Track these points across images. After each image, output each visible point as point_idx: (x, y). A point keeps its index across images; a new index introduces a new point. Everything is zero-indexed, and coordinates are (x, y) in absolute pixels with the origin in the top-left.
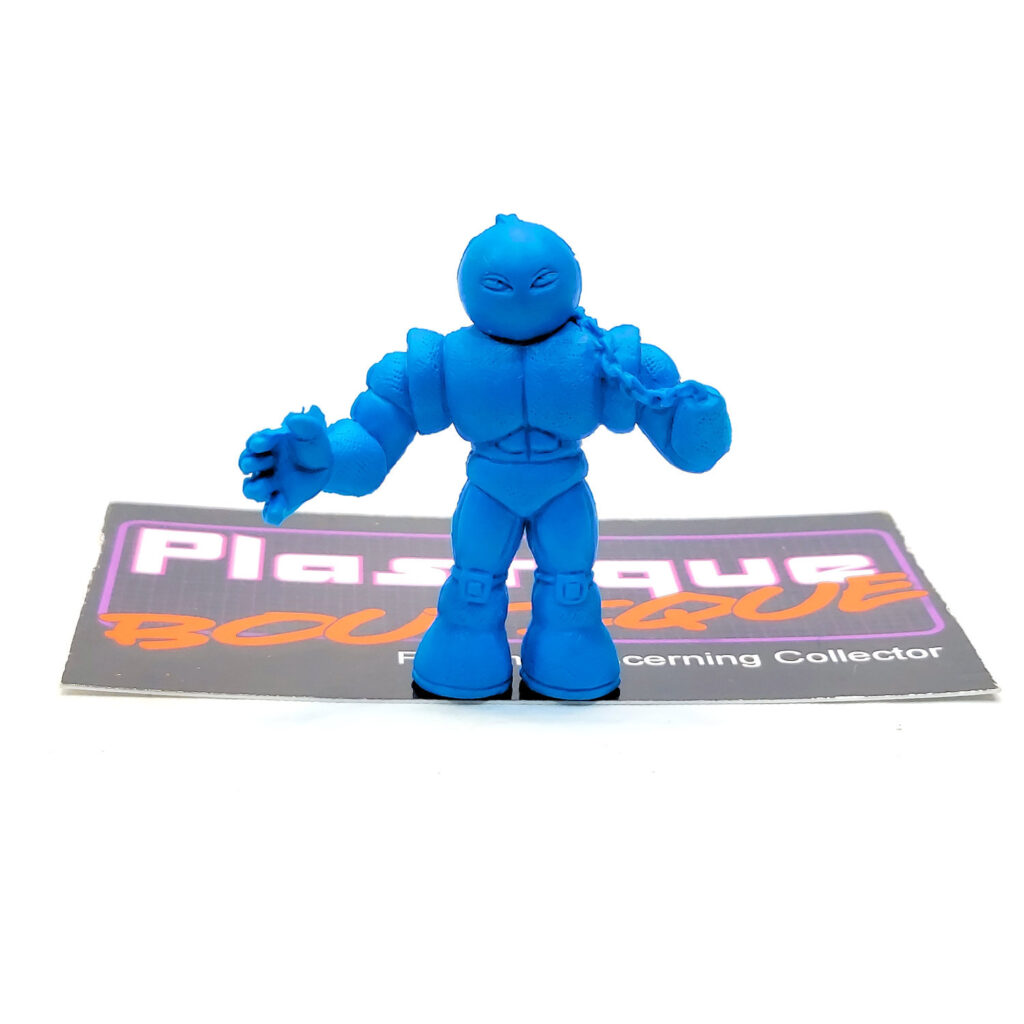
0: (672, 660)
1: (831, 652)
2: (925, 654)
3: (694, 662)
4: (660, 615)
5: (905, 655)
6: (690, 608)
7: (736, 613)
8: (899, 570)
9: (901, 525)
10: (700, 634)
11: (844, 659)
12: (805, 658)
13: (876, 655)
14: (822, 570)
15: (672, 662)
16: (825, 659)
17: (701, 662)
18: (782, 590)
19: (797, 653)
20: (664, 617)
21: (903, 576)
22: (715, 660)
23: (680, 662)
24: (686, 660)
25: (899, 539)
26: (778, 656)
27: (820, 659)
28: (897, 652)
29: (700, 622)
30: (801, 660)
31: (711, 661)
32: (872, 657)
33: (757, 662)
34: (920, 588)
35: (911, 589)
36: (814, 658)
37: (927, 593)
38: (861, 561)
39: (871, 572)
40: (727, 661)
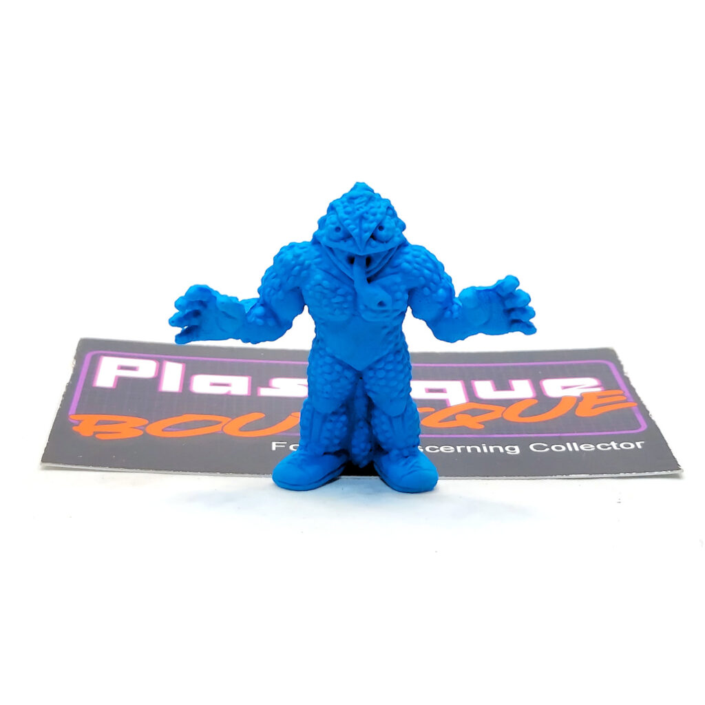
0: (459, 449)
1: (568, 444)
2: (632, 446)
3: (474, 450)
4: (453, 418)
5: (619, 447)
6: (473, 413)
7: (505, 417)
8: (618, 388)
9: (622, 357)
10: (479, 431)
11: (577, 449)
12: (550, 448)
13: (599, 446)
14: (565, 388)
15: (459, 451)
16: (564, 448)
17: (479, 450)
18: (537, 401)
19: (545, 445)
20: (455, 420)
21: (621, 392)
22: (488, 449)
23: (464, 450)
24: (469, 449)
25: (620, 367)
26: (531, 447)
27: (561, 449)
28: (613, 444)
29: (480, 423)
30: (547, 450)
31: (485, 450)
32: (596, 448)
33: (517, 450)
34: (632, 400)
35: (626, 401)
36: (556, 448)
37: (636, 404)
38: (592, 382)
39: (599, 389)
40: (497, 450)
